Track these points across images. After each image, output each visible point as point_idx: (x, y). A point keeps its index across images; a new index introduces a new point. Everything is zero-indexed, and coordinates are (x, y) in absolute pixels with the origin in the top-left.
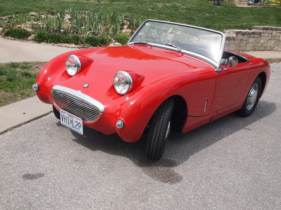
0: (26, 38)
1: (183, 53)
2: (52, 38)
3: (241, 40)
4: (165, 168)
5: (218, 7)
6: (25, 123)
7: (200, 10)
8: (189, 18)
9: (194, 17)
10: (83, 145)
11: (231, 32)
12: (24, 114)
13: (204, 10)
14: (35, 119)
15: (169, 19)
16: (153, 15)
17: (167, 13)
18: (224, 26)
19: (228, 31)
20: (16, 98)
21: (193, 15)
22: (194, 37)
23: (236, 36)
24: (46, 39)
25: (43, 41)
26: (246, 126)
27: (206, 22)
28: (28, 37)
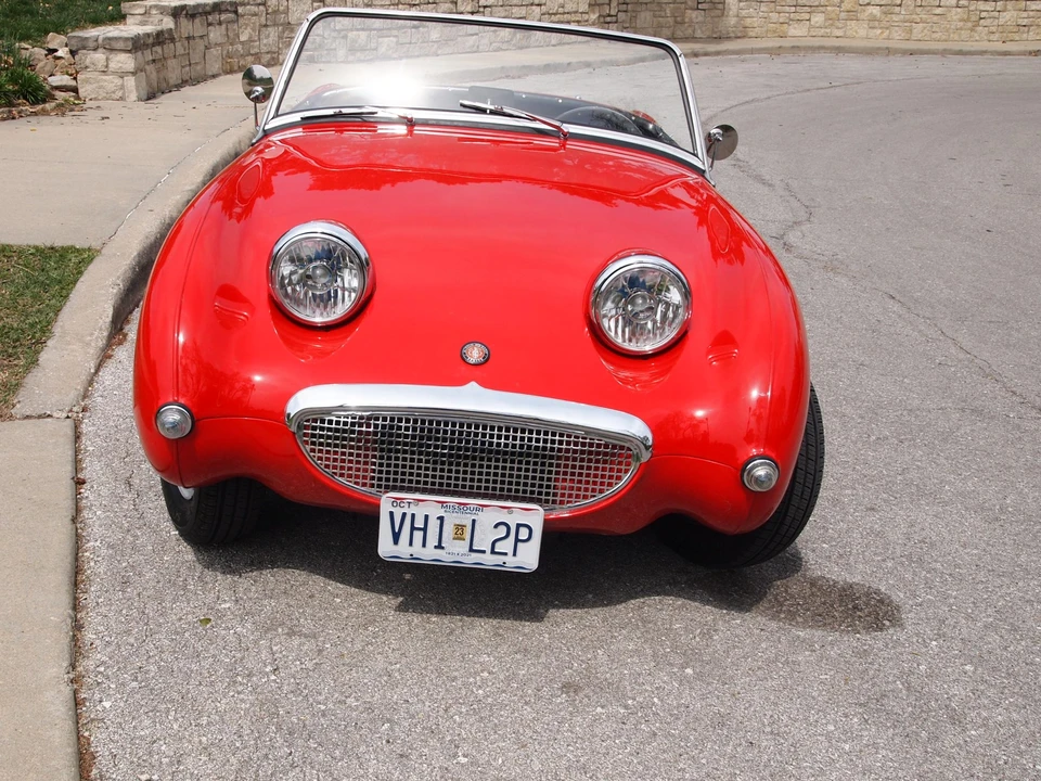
3: (188, 38)
11: (154, 11)
23: (176, 23)
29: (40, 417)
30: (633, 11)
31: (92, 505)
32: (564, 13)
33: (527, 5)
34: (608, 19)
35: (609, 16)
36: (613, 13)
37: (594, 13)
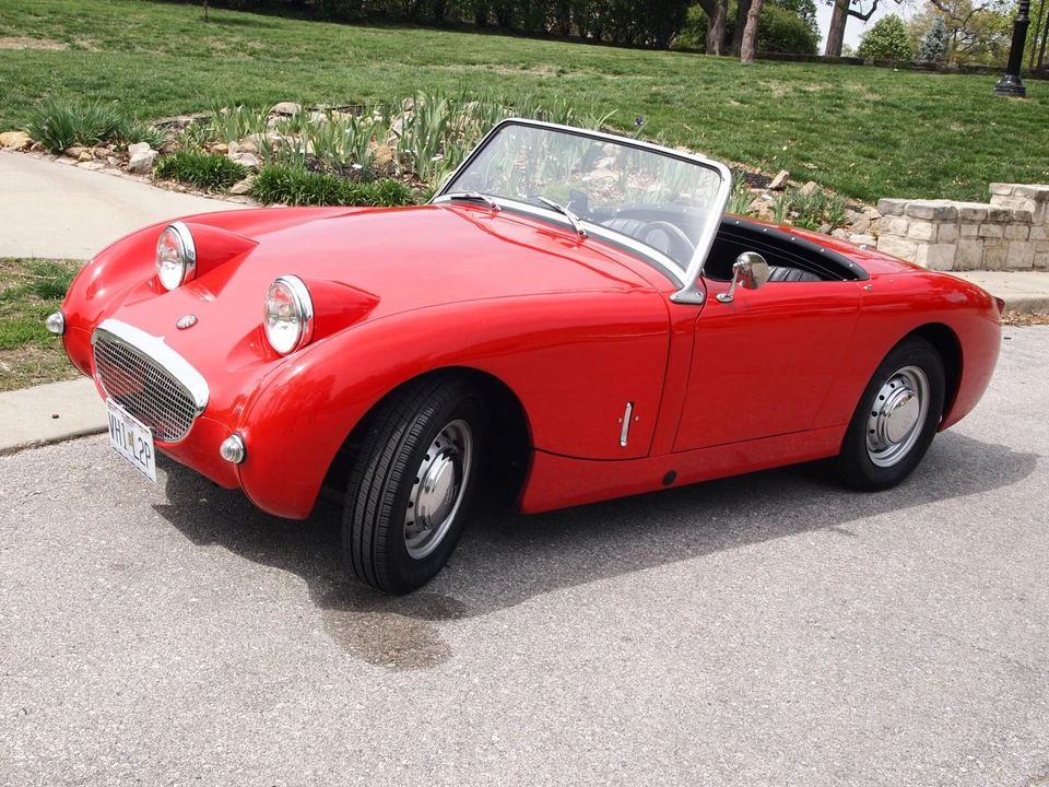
0: (227, 187)
1: (582, 233)
2: (308, 191)
4: (413, 620)
5: (1012, 99)
6: (38, 445)
7: (934, 108)
8: (875, 139)
9: (895, 135)
10: (177, 524)
11: (1018, 194)
12: (57, 417)
13: (946, 109)
14: (79, 436)
15: (792, 140)
16: (734, 123)
17: (792, 116)
18: (1013, 171)
19: (1008, 188)
20: (64, 370)
21: (897, 126)
22: (866, 208)
23: (1038, 209)
24: (289, 193)
25: (279, 198)
26: (848, 520)
27: (941, 154)
28: (232, 185)
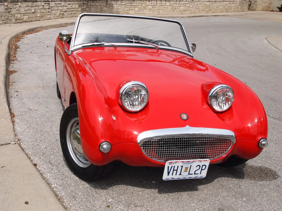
29: (6, 144)
30: (90, 8)
31: (44, 172)
32: (72, 8)
33: (63, 6)
34: (84, 10)
35: (84, 9)
36: (85, 8)
37: (80, 8)
